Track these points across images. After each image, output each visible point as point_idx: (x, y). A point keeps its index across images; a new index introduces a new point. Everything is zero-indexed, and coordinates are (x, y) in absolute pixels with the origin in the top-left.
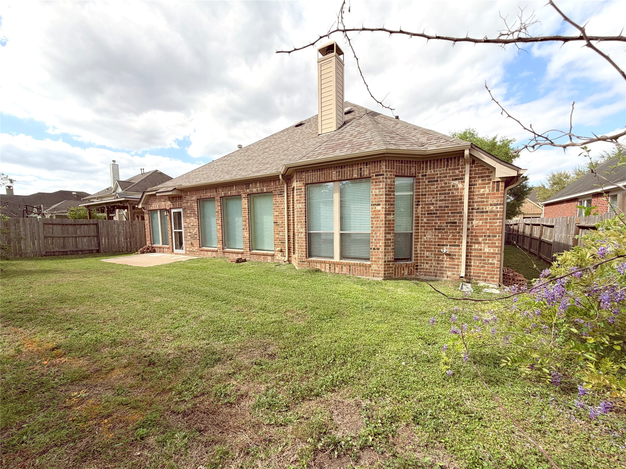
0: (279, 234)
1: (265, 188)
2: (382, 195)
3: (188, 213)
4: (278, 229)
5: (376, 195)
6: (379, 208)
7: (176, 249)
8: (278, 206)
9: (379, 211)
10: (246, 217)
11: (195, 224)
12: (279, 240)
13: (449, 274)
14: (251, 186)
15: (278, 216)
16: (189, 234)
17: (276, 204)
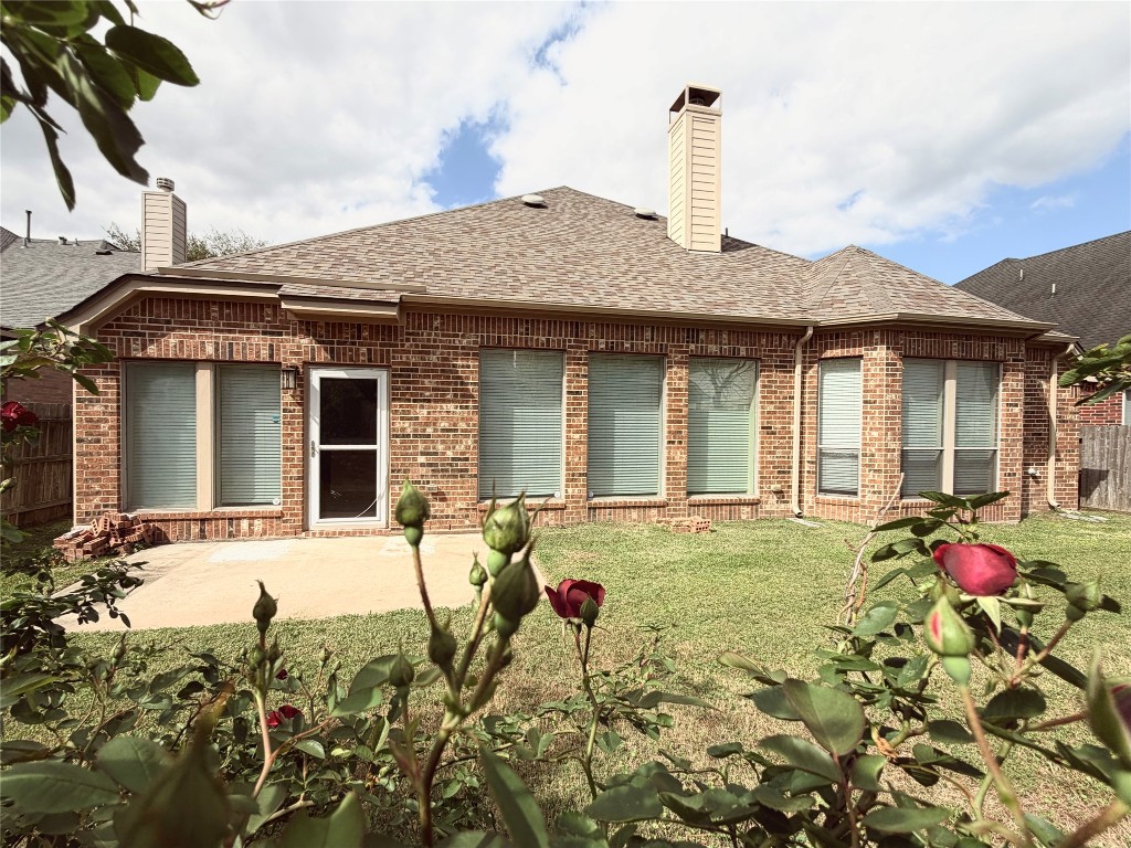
0: (774, 453)
1: (743, 348)
2: (1020, 390)
3: (427, 389)
4: (771, 443)
5: (1013, 390)
6: (1016, 410)
7: (322, 516)
8: (775, 392)
9: (1016, 415)
10: (681, 411)
11: (462, 425)
12: (774, 467)
13: (1035, 503)
14: (702, 336)
15: (775, 412)
16: (422, 459)
17: (771, 387)
